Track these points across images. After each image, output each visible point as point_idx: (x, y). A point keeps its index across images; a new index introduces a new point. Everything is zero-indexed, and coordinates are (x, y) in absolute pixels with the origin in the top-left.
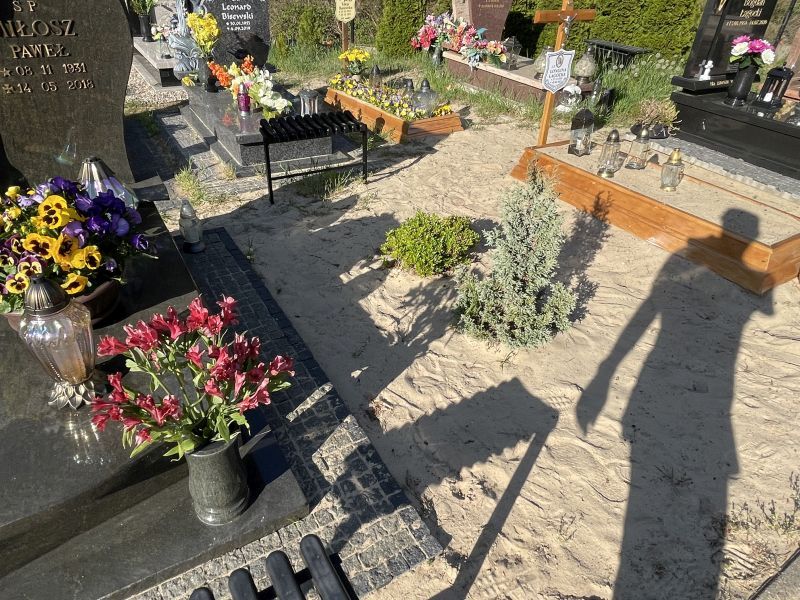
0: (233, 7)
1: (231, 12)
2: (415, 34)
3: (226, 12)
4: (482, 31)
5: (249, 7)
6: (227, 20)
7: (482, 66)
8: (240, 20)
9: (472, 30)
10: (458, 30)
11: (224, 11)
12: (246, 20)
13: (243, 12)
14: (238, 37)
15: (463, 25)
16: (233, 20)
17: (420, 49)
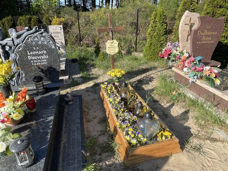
0: (34, 53)
1: (33, 55)
2: (161, 51)
3: (30, 55)
4: (199, 58)
5: (45, 52)
6: (31, 60)
7: (198, 82)
8: (39, 59)
9: (192, 58)
10: (182, 58)
11: (29, 55)
12: (44, 59)
13: (42, 55)
14: (39, 68)
15: (186, 55)
16: (35, 60)
17: (163, 57)
